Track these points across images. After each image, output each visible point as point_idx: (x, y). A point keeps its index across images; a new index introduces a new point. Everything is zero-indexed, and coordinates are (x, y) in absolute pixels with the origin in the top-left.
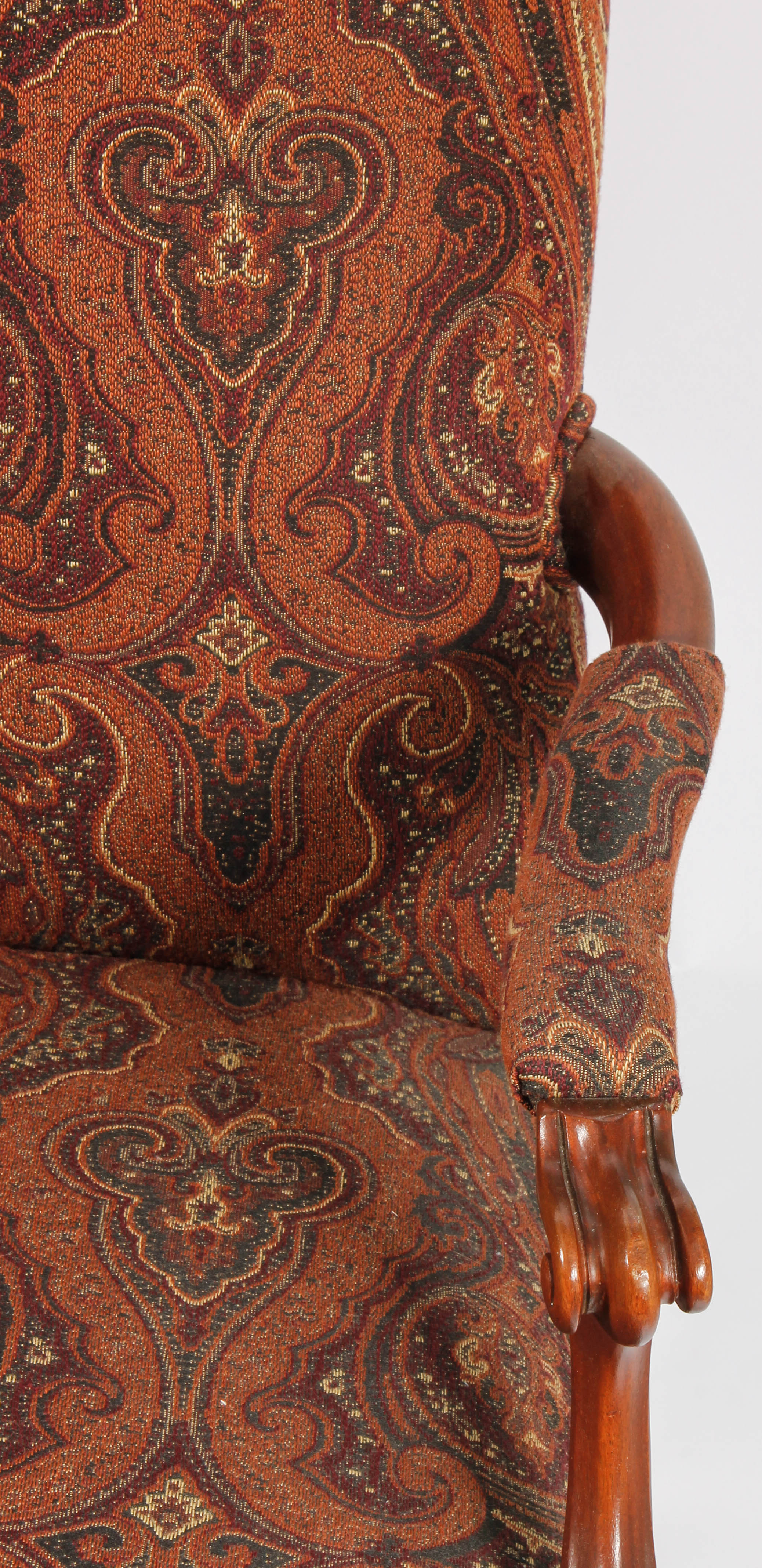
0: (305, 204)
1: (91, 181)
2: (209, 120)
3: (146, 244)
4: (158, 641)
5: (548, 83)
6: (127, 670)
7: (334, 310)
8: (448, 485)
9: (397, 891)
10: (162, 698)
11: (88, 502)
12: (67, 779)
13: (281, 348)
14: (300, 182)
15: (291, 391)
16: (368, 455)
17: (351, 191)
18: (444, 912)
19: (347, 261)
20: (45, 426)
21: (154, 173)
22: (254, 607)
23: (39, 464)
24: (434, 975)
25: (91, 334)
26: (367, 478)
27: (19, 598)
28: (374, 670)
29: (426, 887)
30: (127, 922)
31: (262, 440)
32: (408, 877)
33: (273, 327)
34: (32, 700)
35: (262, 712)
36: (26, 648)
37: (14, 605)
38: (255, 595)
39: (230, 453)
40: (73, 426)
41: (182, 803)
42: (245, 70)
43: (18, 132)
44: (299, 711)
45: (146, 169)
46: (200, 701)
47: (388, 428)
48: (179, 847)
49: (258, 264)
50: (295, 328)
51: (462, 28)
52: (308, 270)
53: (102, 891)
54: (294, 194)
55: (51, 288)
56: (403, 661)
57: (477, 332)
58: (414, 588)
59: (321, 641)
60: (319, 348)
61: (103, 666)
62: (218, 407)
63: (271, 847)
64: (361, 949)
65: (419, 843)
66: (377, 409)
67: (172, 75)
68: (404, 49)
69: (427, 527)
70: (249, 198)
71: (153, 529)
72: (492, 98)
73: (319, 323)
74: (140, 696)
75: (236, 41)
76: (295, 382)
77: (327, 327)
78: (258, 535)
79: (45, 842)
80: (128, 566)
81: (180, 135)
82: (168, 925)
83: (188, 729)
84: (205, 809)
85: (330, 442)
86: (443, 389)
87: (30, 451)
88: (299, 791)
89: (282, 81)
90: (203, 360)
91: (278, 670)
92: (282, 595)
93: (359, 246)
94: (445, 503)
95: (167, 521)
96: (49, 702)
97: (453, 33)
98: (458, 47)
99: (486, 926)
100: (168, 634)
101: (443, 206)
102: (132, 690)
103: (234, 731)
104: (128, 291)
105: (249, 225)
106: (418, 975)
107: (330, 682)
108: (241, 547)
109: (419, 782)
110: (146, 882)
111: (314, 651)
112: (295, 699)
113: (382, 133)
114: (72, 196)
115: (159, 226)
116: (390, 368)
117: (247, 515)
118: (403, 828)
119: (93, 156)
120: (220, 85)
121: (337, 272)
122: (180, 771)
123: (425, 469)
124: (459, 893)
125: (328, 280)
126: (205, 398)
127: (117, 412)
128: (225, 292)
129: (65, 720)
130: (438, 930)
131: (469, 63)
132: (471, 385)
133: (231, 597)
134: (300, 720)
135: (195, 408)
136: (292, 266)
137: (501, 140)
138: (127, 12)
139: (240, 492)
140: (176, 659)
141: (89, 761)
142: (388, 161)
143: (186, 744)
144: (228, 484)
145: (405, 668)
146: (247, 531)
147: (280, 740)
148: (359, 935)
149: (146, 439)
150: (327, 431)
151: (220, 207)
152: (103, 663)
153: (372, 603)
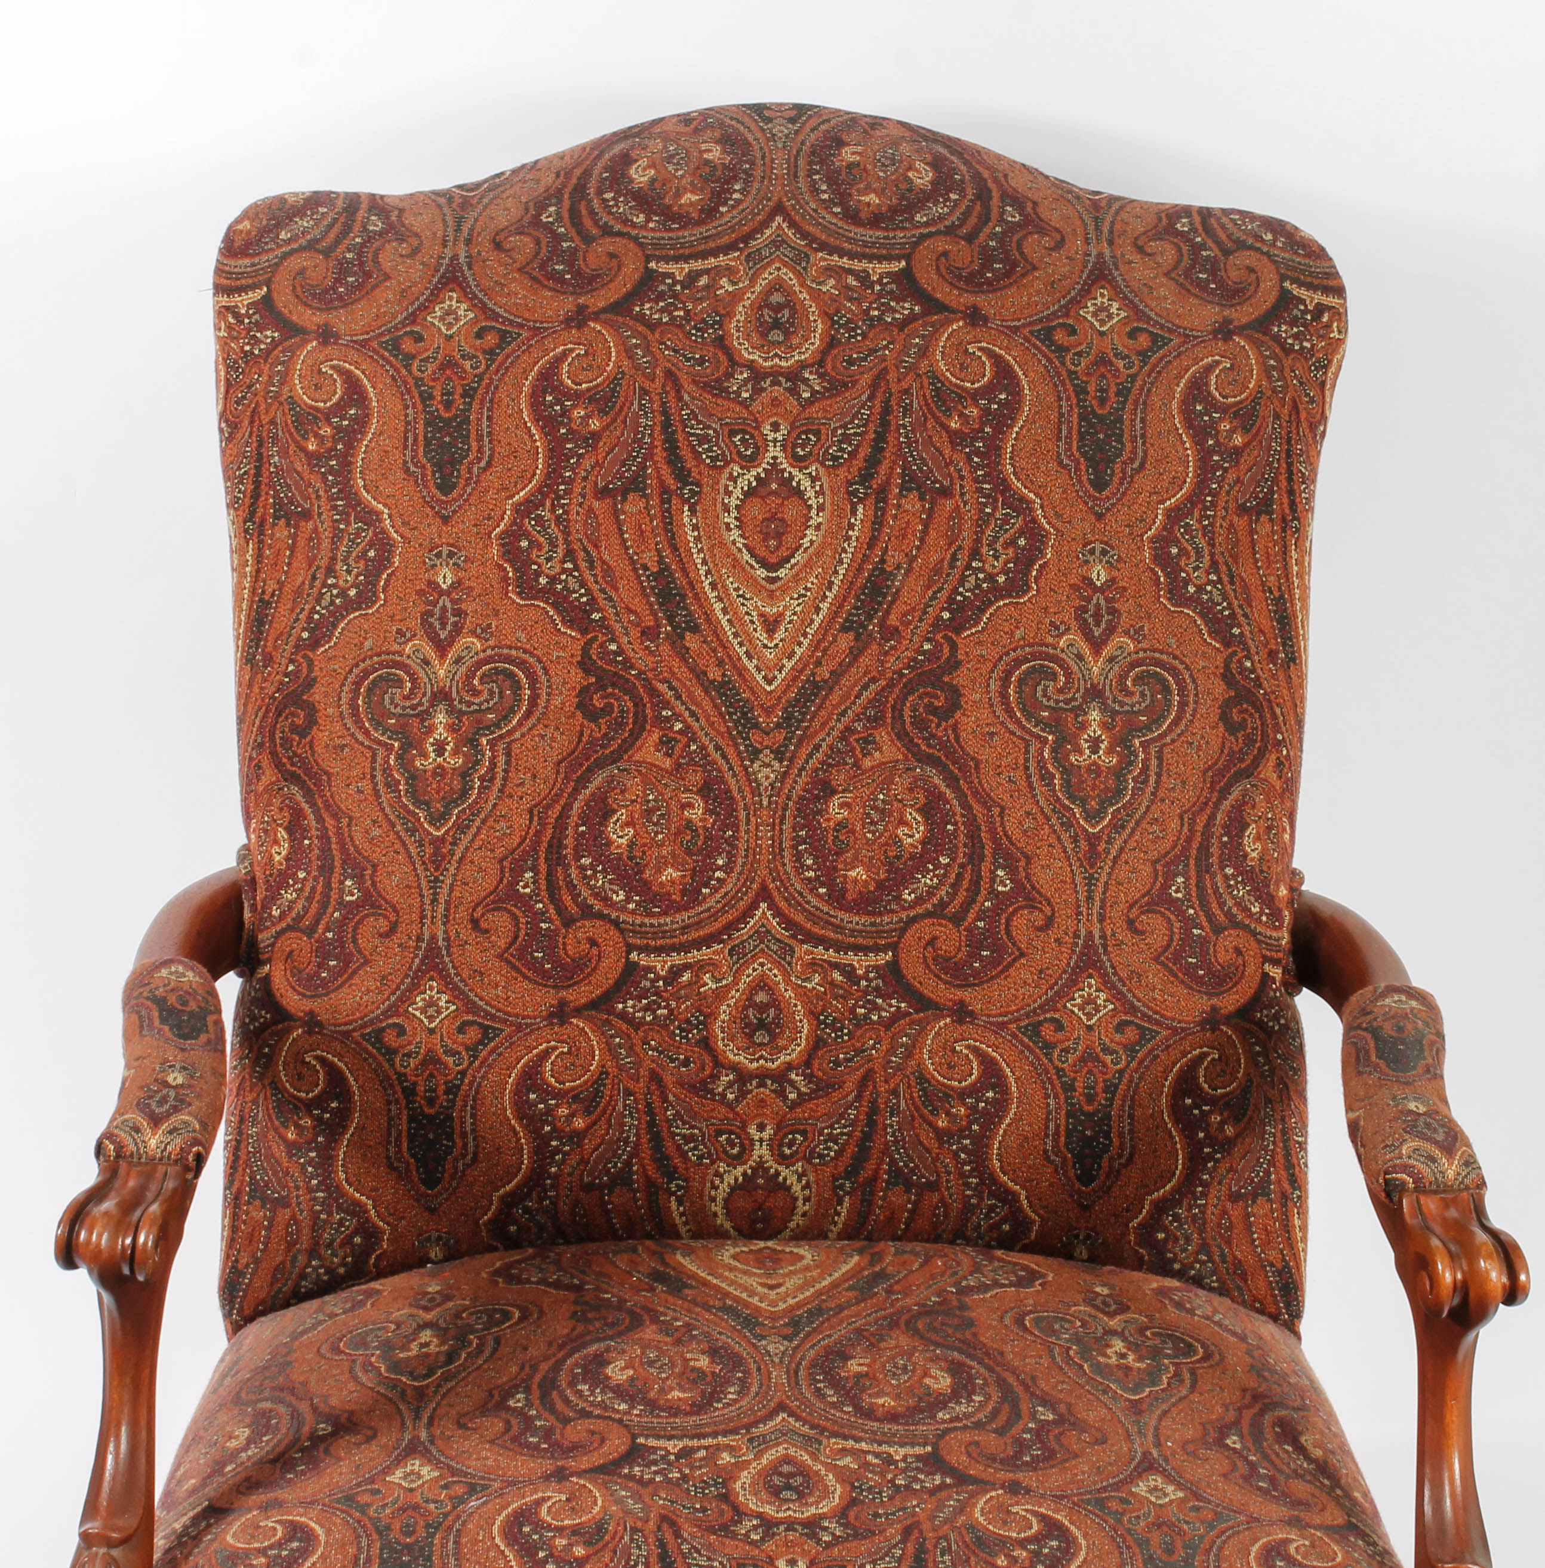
0: (1140, 713)
1: (1004, 696)
2: (1080, 657)
3: (1038, 737)
4: (1041, 1007)
5: (1284, 644)
6: (1019, 1028)
7: (1157, 782)
8: (1230, 903)
9: (1194, 1193)
10: (1041, 1049)
11: (996, 910)
12: (973, 1109)
13: (1124, 806)
14: (1136, 698)
15: (1130, 835)
16: (1180, 880)
17: (1168, 704)
18: (1224, 1212)
19: (1166, 750)
20: (970, 857)
21: (1045, 691)
22: (1105, 983)
23: (965, 884)
24: (1213, 1262)
25: (1001, 795)
26: (1180, 895)
27: (948, 978)
28: (1183, 1029)
29: (1213, 1192)
30: (1004, 1220)
31: (1112, 868)
32: (1204, 1184)
33: (1119, 792)
34: (954, 1050)
35: (1108, 1058)
36: (952, 1013)
37: (946, 982)
38: (1106, 974)
39: (1091, 876)
40: (989, 859)
41: (1052, 1125)
42: (1103, 625)
43: (958, 664)
44: (1133, 1059)
45: (1039, 688)
46: (1066, 1050)
47: (1192, 862)
48: (1047, 1158)
49: (1110, 751)
50: (1133, 794)
51: (1236, 603)
52: (1141, 756)
53: (992, 1195)
54: (1133, 706)
55: (977, 767)
56: (1202, 1023)
57: (1245, 803)
58: (1209, 971)
59: (1149, 1008)
60: (1148, 807)
61: (1002, 1026)
62: (1084, 845)
63: (1111, 1158)
64: (1166, 1240)
65: (1210, 1157)
66: (1185, 850)
67: (1057, 628)
68: (1201, 615)
69: (1218, 930)
70: (1104, 708)
71: (1039, 929)
72: (1253, 650)
73: (1150, 789)
74: (1028, 1047)
75: (1098, 606)
76: (1133, 830)
77: (1153, 794)
78: (1109, 933)
79: (956, 1155)
80: (1022, 955)
81: (1061, 667)
82: (1033, 1222)
83: (1058, 1070)
84: (1067, 1130)
85: (1156, 871)
86: (1225, 839)
87: (960, 877)
88: (1131, 1116)
89: (1127, 633)
90: (1074, 814)
91: (1120, 1027)
92: (1124, 974)
93: (1173, 741)
94: (1228, 914)
95: (1049, 922)
96: (965, 1051)
97: (1230, 606)
98: (1233, 615)
99: (1251, 1225)
100: (1047, 1001)
101: (1224, 717)
102: (1022, 1042)
103: (1090, 1072)
104: (1027, 768)
105: (1104, 725)
106: (1203, 1263)
107: (1154, 1037)
108: (1097, 941)
109: (1211, 1112)
110: (1023, 1187)
111: (1144, 1015)
112: (1130, 1049)
113: (1187, 668)
114: (992, 706)
115: (1047, 725)
116: (1193, 822)
117: (1102, 920)
118: (1201, 1145)
119: (1005, 681)
120: (1088, 636)
121: (1160, 758)
122: (1051, 1101)
123: (1216, 891)
124: (1235, 1198)
125: (1154, 762)
126: (1075, 840)
127: (1018, 849)
128: (1089, 770)
129: (975, 1065)
130: (1219, 1225)
131: (1239, 626)
132: (1242, 837)
133: (1090, 976)
134: (1134, 1064)
135: (1069, 847)
136: (1131, 753)
137: (1258, 678)
138: (1030, 588)
139: (1097, 904)
140: (1053, 1020)
141: (990, 1094)
142: (1191, 686)
143: (1056, 1082)
144: (1089, 898)
145: (1203, 1029)
146: (1102, 930)
147: (1120, 1079)
148: (1165, 1229)
149: (1036, 869)
150: (1154, 863)
151: (1086, 714)
152: (1003, 1023)
153: (1182, 982)
